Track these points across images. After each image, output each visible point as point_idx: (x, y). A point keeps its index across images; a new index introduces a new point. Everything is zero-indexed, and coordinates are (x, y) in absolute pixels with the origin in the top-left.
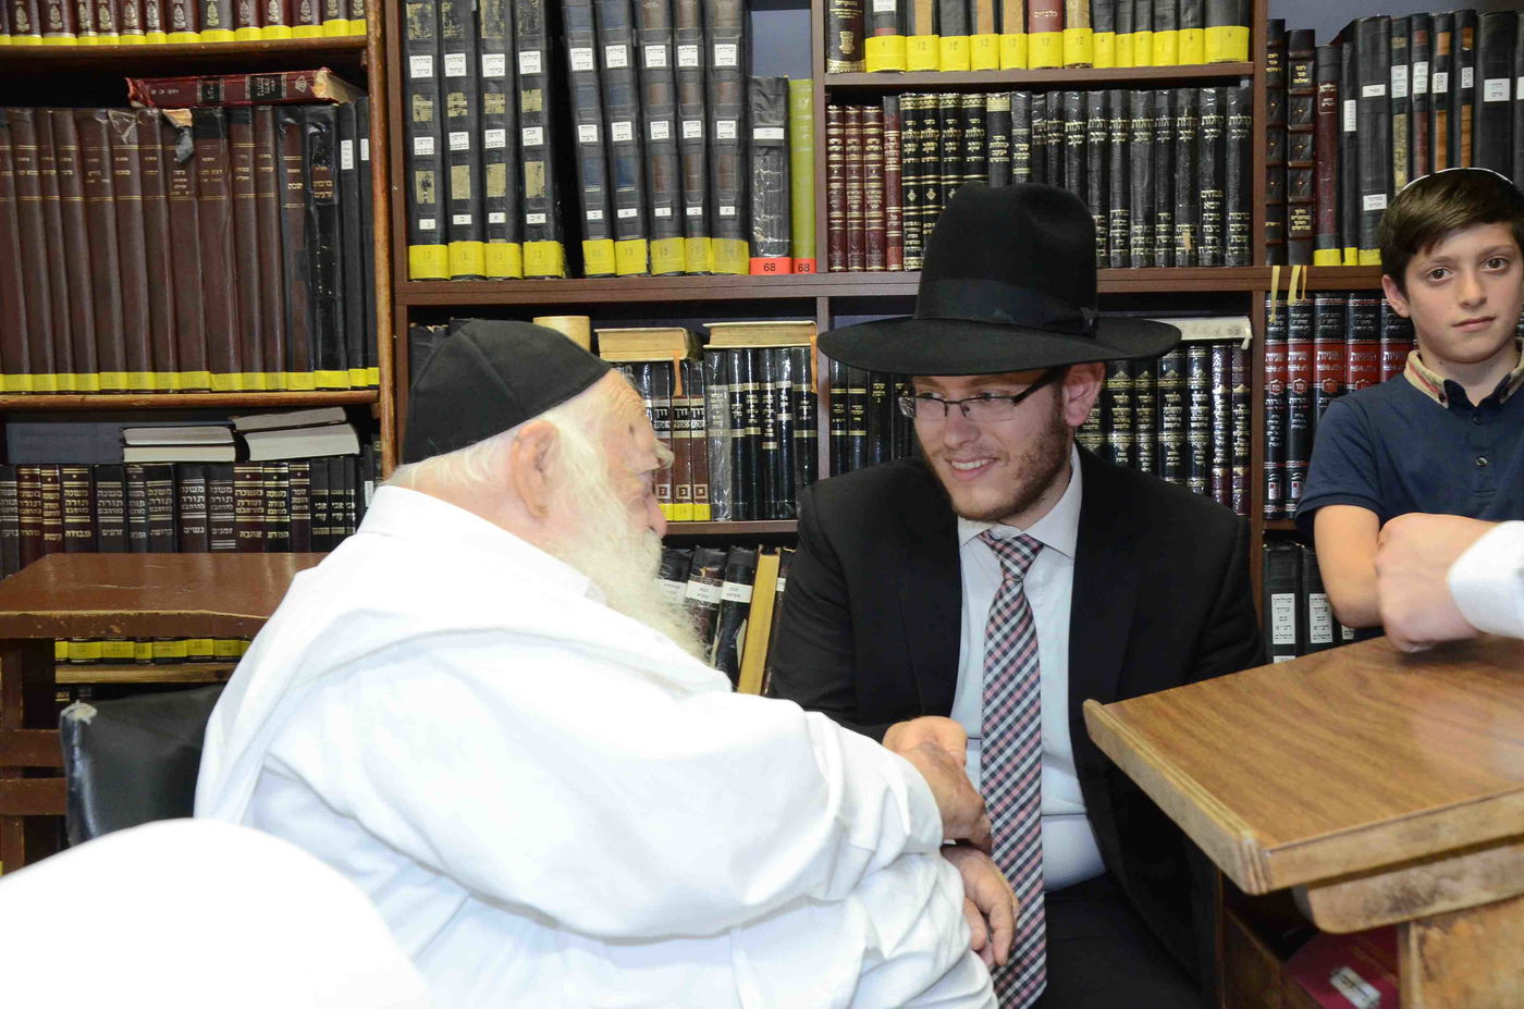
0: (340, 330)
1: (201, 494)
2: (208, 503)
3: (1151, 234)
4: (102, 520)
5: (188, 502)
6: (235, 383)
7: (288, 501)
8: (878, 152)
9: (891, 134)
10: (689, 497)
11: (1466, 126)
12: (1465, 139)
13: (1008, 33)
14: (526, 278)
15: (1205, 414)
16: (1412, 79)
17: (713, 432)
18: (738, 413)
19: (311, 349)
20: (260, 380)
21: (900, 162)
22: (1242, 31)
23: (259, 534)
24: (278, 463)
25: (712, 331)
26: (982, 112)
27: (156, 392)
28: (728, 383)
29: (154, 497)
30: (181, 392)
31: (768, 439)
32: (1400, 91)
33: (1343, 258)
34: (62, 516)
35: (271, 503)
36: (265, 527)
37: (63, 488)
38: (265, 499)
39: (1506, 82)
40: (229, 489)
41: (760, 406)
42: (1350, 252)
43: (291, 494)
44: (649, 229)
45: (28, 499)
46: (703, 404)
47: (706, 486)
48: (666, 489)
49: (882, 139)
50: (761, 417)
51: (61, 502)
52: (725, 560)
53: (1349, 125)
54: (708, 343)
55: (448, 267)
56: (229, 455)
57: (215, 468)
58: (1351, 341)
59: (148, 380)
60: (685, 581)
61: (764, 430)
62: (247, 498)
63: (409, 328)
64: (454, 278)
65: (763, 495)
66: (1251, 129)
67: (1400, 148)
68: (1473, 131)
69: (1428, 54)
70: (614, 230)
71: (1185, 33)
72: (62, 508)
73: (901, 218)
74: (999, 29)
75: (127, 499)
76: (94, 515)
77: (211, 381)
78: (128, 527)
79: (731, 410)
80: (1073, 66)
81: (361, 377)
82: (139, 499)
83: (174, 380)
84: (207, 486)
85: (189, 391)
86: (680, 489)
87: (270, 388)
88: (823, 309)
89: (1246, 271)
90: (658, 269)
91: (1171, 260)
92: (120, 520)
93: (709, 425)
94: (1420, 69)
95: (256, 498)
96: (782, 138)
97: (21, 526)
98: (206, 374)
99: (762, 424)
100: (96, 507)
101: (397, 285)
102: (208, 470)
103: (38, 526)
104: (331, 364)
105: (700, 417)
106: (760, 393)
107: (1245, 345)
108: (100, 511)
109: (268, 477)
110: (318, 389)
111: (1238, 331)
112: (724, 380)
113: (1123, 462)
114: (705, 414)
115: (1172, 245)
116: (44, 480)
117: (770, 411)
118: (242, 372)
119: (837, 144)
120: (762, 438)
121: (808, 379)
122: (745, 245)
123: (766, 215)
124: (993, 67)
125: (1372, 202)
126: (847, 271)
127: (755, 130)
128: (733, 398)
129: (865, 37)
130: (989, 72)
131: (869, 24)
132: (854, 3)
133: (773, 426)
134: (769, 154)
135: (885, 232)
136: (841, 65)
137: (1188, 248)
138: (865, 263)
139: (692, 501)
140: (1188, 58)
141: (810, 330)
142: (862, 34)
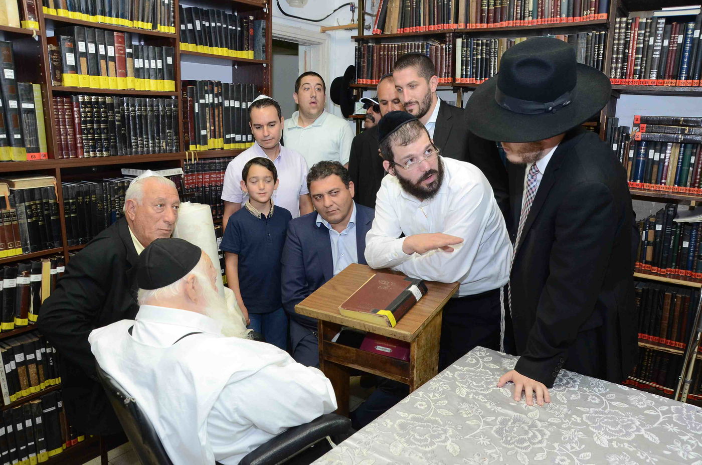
3: (154, 143)
8: (70, 115)
9: (75, 109)
10: (12, 247)
11: (221, 112)
12: (221, 116)
13: (112, 76)
16: (209, 99)
17: (21, 221)
18: (29, 213)
21: (80, 120)
22: (173, 82)
25: (16, 183)
26: (104, 103)
28: (25, 202)
31: (40, 221)
32: (207, 102)
33: (196, 148)
39: (228, 101)
41: (36, 209)
42: (198, 146)
46: (15, 211)
47: (20, 241)
49: (73, 111)
50: (37, 213)
52: (31, 267)
53: (197, 110)
54: (14, 188)
60: (16, 278)
61: (38, 218)
66: (178, 112)
67: (208, 117)
68: (222, 114)
69: (212, 92)
71: (159, 81)
73: (82, 140)
74: (108, 76)
79: (26, 212)
80: (130, 90)
86: (7, 245)
88: (58, 172)
89: (179, 153)
91: (160, 151)
93: (18, 218)
94: (211, 95)
96: (33, 107)
99: (38, 215)
105: (14, 216)
106: (37, 204)
107: (182, 176)
111: (179, 172)
112: (22, 202)
114: (16, 215)
115: (159, 147)
117: (40, 211)
119: (56, 111)
120: (37, 221)
121: (55, 198)
122: (24, 149)
123: (30, 137)
124: (107, 88)
125: (203, 132)
126: (64, 158)
127: (23, 104)
128: (27, 208)
129: (63, 73)
130: (107, 89)
131: (65, 68)
132: (59, 60)
133: (43, 216)
134: (28, 113)
135: (76, 144)
136: (56, 83)
137: (165, 147)
138: (68, 154)
139: (15, 248)
140: (160, 89)
141: (53, 180)
142: (62, 72)
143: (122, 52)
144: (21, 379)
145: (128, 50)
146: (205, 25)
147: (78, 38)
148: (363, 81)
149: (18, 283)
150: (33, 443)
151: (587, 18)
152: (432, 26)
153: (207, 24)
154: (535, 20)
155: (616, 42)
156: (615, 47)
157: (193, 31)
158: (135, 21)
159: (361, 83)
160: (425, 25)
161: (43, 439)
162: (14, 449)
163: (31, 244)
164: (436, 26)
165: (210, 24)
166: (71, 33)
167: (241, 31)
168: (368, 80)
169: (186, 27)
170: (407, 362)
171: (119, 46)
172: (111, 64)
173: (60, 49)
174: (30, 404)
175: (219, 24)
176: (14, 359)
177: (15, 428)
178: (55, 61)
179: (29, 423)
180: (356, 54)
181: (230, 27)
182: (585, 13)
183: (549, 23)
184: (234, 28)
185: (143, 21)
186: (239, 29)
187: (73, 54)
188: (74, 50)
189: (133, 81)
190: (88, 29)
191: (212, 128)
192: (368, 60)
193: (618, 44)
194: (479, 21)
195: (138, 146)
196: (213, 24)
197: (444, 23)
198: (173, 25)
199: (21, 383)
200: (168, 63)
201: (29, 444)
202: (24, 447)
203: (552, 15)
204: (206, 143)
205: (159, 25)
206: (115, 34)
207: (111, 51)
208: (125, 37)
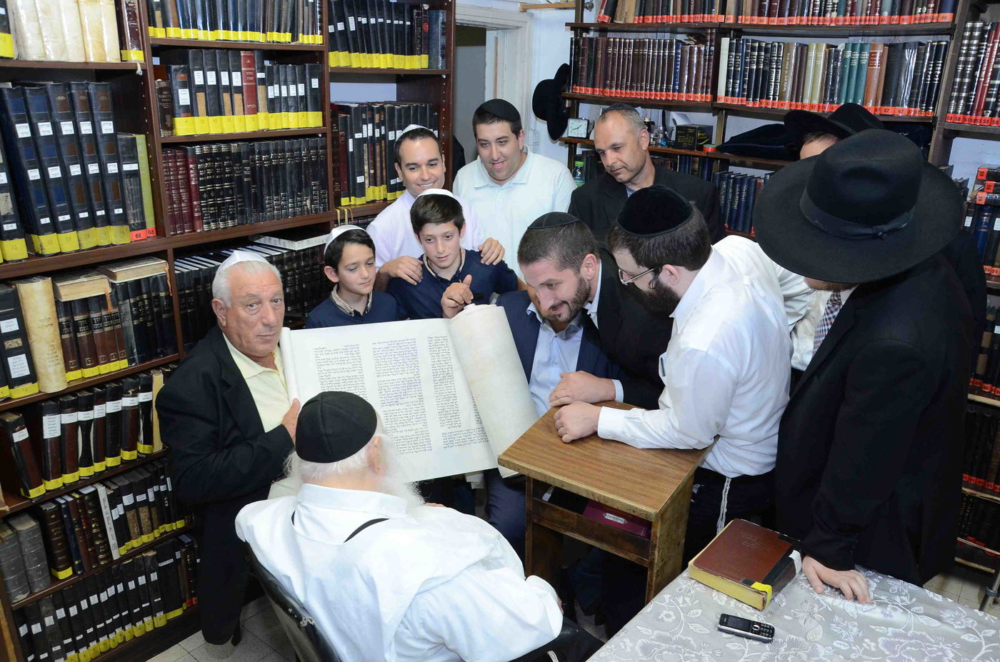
3: (294, 202)
8: (185, 174)
9: (191, 166)
10: (117, 358)
11: (383, 149)
12: (384, 154)
13: (238, 115)
14: (5, 261)
16: (367, 130)
17: (126, 324)
18: (134, 312)
21: (198, 180)
22: (320, 113)
25: (118, 274)
26: (229, 152)
31: (149, 322)
32: (365, 136)
33: (350, 201)
39: (393, 132)
42: (353, 198)
44: (75, 225)
46: (118, 311)
47: (124, 351)
48: (104, 357)
49: (188, 169)
52: (138, 383)
53: (351, 149)
54: (116, 280)
60: (121, 399)
61: (146, 318)
66: (326, 155)
67: (366, 157)
68: (386, 150)
69: (372, 121)
70: (56, 228)
71: (301, 114)
73: (201, 207)
74: (233, 114)
79: (131, 312)
80: (263, 130)
88: (170, 254)
89: (327, 213)
90: (85, 246)
91: (302, 212)
93: (122, 321)
94: (370, 126)
96: (136, 168)
99: (145, 315)
105: (117, 318)
112: (127, 299)
114: (120, 316)
115: (302, 206)
117: (149, 308)
119: (166, 172)
120: (144, 323)
121: (166, 289)
122: (127, 227)
123: (133, 210)
124: (232, 132)
125: (360, 179)
126: (177, 234)
127: (124, 166)
128: (132, 306)
129: (175, 117)
130: (232, 134)
131: (177, 110)
132: (169, 100)
133: (152, 314)
134: (131, 177)
135: (192, 212)
136: (166, 132)
137: (309, 207)
138: (182, 228)
139: (118, 360)
140: (302, 125)
141: (164, 265)
142: (174, 115)
143: (252, 78)
144: (131, 526)
145: (260, 75)
146: (361, 22)
147: (194, 65)
148: (582, 90)
149: (124, 405)
150: (148, 604)
151: (920, 19)
152: (686, 16)
153: (364, 21)
154: (841, 17)
155: (962, 59)
156: (960, 67)
157: (345, 33)
158: (268, 33)
159: (578, 92)
160: (676, 14)
161: (160, 599)
162: (127, 612)
163: (138, 354)
164: (692, 16)
165: (368, 21)
166: (184, 60)
167: (411, 27)
168: (588, 88)
169: (336, 28)
170: (647, 540)
171: (248, 71)
172: (237, 97)
173: (171, 83)
174: (143, 557)
175: (381, 20)
176: (121, 502)
177: (126, 587)
178: (164, 102)
179: (142, 580)
180: (571, 49)
181: (396, 22)
182: (919, 10)
183: (863, 23)
184: (401, 22)
185: (279, 31)
186: (408, 23)
187: (187, 90)
188: (188, 83)
189: (266, 118)
190: (207, 51)
191: (372, 172)
192: (589, 60)
193: (966, 63)
194: (756, 13)
195: (274, 208)
196: (373, 21)
197: (704, 13)
198: (319, 32)
199: (132, 531)
200: (313, 87)
201: (144, 606)
202: (138, 609)
203: (868, 12)
204: (363, 194)
205: (300, 35)
206: (242, 54)
207: (237, 80)
208: (256, 57)
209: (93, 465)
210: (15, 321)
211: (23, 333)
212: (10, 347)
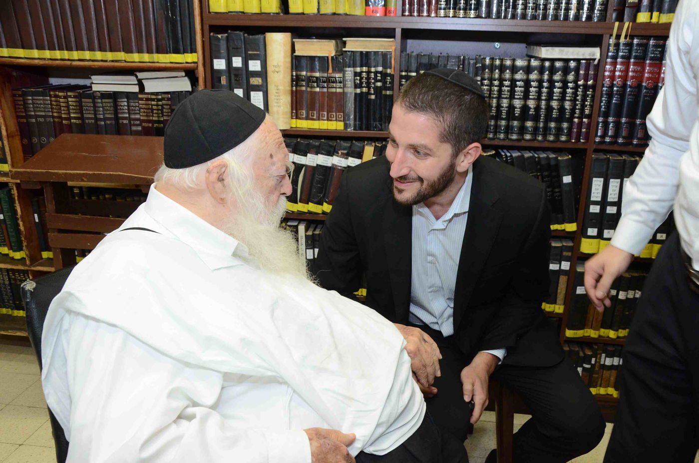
0: (180, 35)
1: (125, 106)
2: (129, 109)
3: (558, 3)
4: (85, 116)
5: (120, 109)
6: (135, 58)
7: (162, 110)
10: (334, 119)
14: (262, 13)
15: (573, 93)
17: (346, 90)
18: (358, 82)
19: (168, 44)
20: (146, 57)
23: (150, 125)
24: (157, 94)
25: (347, 43)
27: (102, 61)
28: (353, 67)
29: (106, 107)
30: (113, 61)
31: (371, 94)
33: (651, 18)
34: (69, 113)
35: (155, 111)
36: (153, 122)
37: (68, 102)
38: (152, 110)
40: (137, 104)
41: (368, 78)
42: (655, 14)
43: (163, 108)
45: (55, 105)
46: (342, 76)
47: (342, 114)
48: (324, 114)
50: (368, 83)
51: (68, 107)
52: (350, 147)
54: (345, 48)
55: (227, 6)
56: (136, 89)
57: (130, 95)
58: (648, 62)
59: (99, 55)
60: (332, 156)
61: (369, 90)
62: (144, 109)
63: (210, 36)
64: (229, 12)
65: (368, 119)
72: (68, 110)
75: (95, 107)
76: (82, 113)
77: (125, 57)
78: (97, 119)
79: (355, 80)
81: (189, 58)
82: (100, 107)
83: (110, 56)
84: (128, 102)
85: (116, 61)
86: (331, 115)
87: (151, 61)
88: (398, 34)
89: (602, 24)
90: (323, 11)
91: (566, 17)
92: (93, 116)
93: (344, 86)
95: (149, 109)
97: (53, 117)
98: (123, 53)
99: (369, 87)
100: (83, 111)
101: (204, 15)
102: (128, 95)
103: (60, 117)
104: (176, 51)
105: (340, 82)
106: (369, 72)
107: (596, 62)
108: (84, 112)
109: (153, 100)
110: (171, 63)
111: (594, 55)
112: (352, 66)
113: (532, 114)
114: (343, 81)
115: (567, 9)
116: (60, 97)
117: (373, 81)
118: (138, 53)
120: (369, 93)
126: (411, 15)
128: (356, 74)
133: (373, 88)
137: (576, 12)
138: (420, 12)
139: (336, 121)
141: (392, 44)
149: (333, 162)
163: (354, 121)
209: (297, 203)
210: (258, 63)
211: (263, 74)
212: (253, 83)
